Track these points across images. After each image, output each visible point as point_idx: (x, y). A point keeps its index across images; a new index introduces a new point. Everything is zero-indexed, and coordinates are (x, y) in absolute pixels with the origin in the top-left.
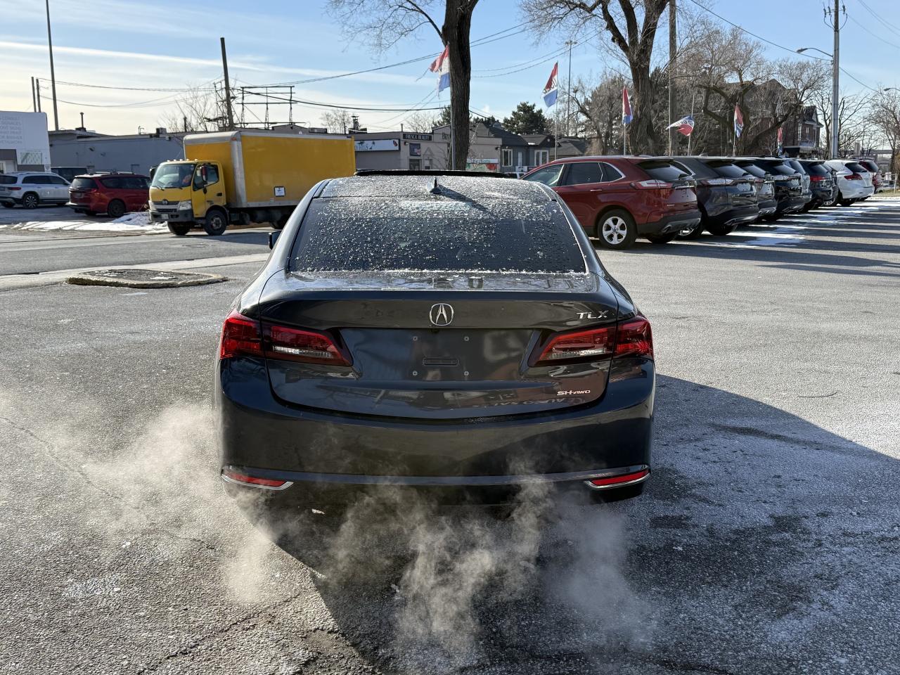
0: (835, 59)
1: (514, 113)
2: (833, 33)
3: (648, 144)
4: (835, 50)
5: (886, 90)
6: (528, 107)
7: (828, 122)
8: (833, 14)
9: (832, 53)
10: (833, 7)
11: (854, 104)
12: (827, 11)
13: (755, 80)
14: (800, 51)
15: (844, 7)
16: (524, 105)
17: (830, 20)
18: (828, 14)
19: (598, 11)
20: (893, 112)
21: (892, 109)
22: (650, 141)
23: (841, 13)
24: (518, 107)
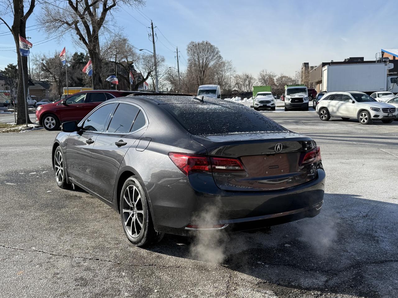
0: (154, 54)
1: (6, 69)
2: (153, 44)
3: (100, 86)
4: (154, 51)
5: (169, 68)
6: (13, 66)
7: (153, 79)
8: (152, 36)
9: (153, 52)
10: (152, 34)
11: (162, 73)
12: (150, 35)
13: (133, 61)
14: (141, 50)
15: (156, 34)
16: (11, 65)
17: (151, 38)
18: (150, 36)
19: (73, 26)
20: (172, 76)
21: (172, 75)
22: (100, 84)
23: (155, 36)
24: (8, 66)
